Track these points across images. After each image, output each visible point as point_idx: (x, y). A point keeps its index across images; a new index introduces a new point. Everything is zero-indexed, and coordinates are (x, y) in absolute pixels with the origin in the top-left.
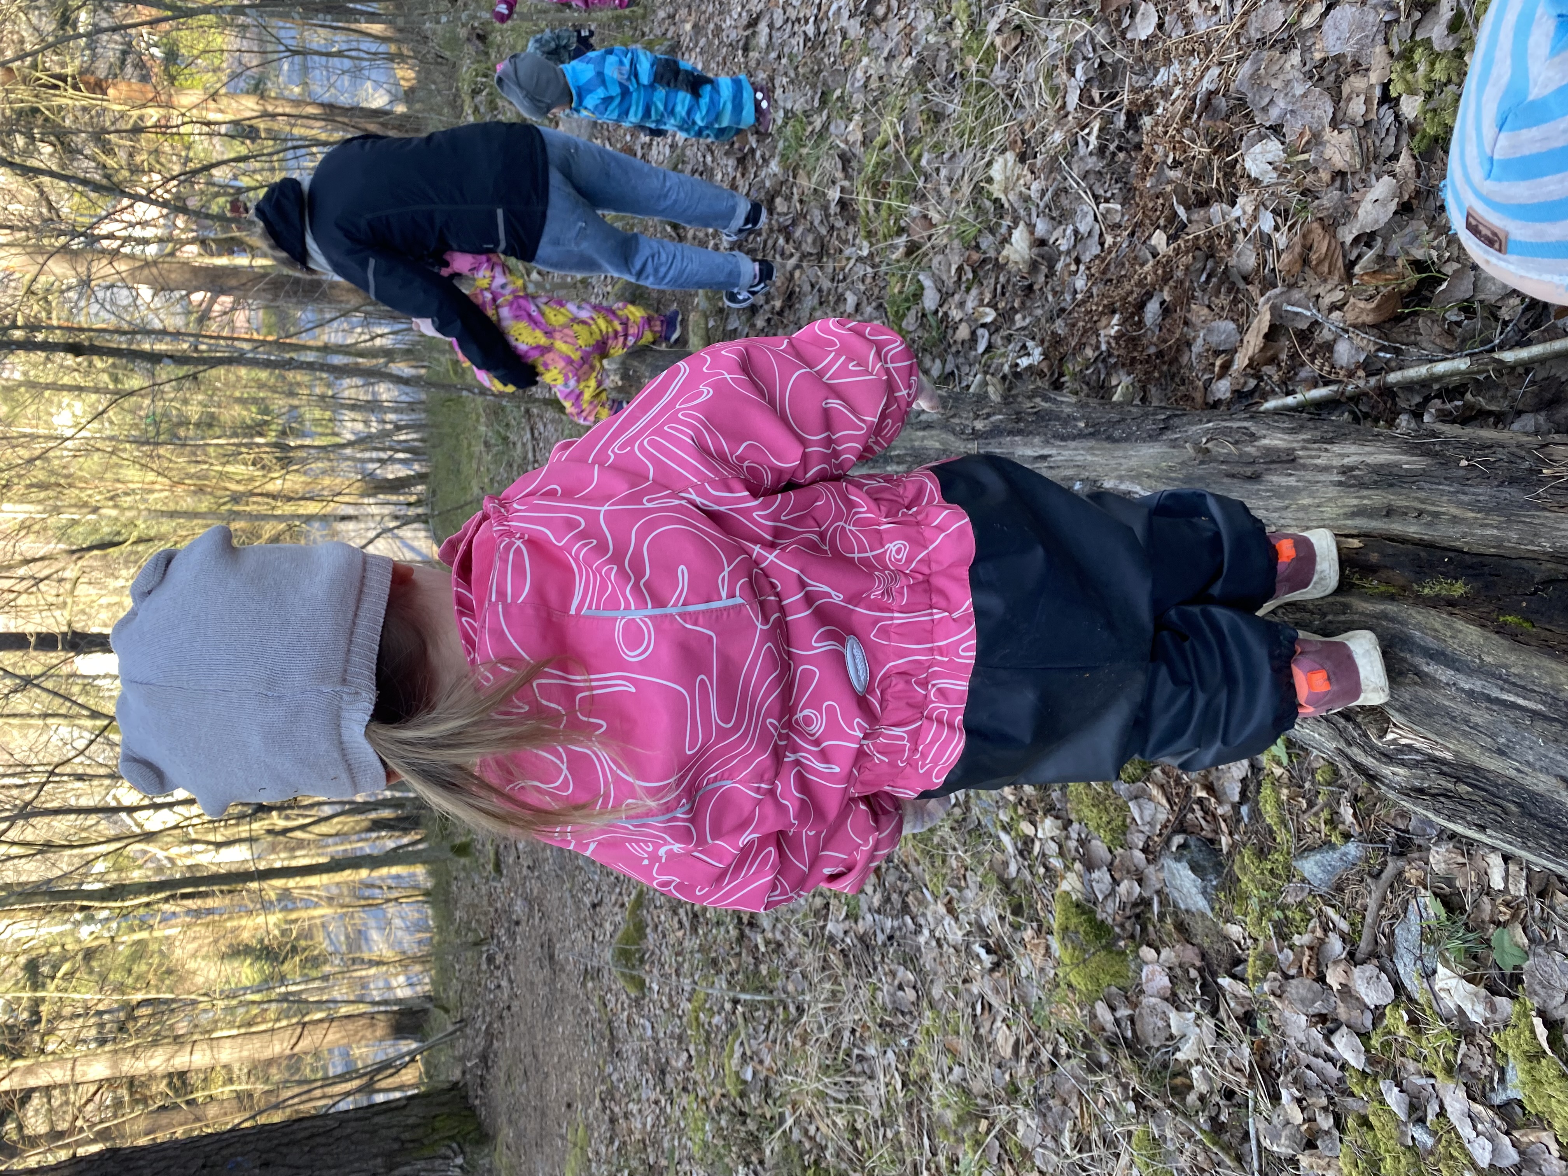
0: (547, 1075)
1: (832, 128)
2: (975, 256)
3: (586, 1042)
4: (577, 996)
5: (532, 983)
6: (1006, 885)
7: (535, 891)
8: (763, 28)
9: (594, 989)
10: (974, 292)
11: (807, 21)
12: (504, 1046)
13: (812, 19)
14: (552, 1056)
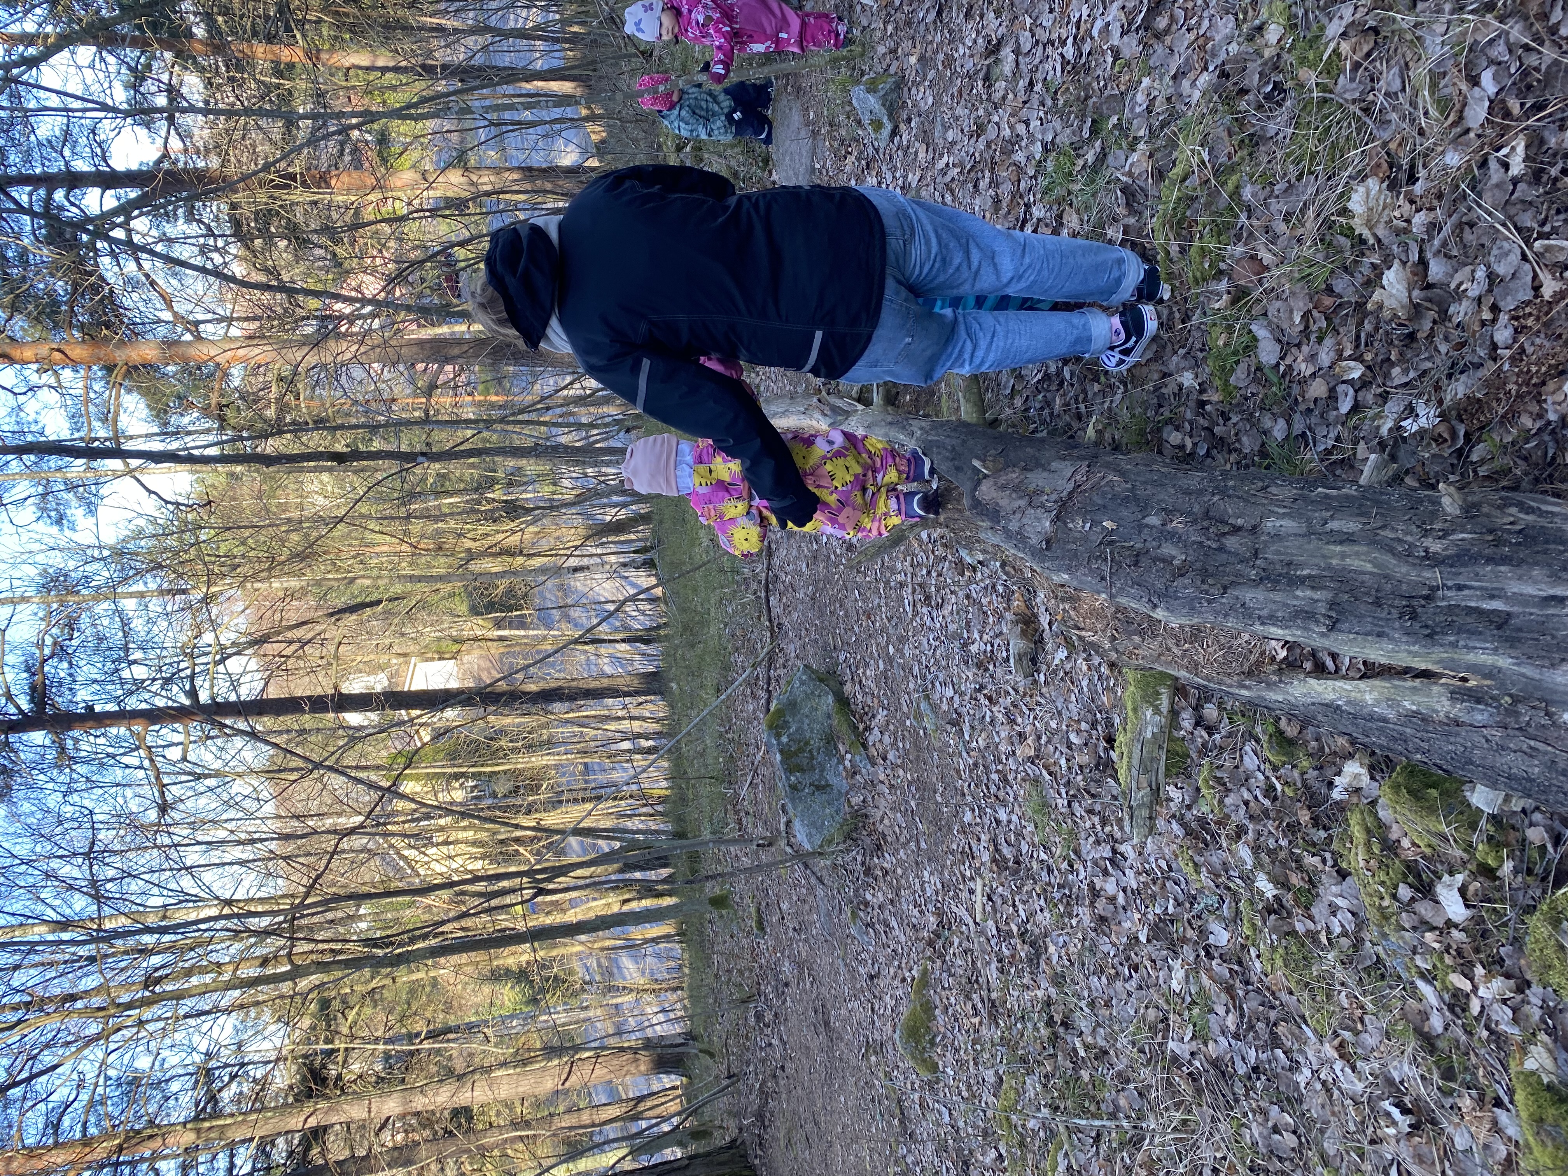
0: (830, 1144)
1: (1110, 159)
2: (1328, 301)
3: (873, 1118)
4: (859, 1068)
5: (808, 1048)
6: (1428, 1041)
7: (804, 954)
8: (1007, 54)
9: (878, 1064)
10: (1328, 342)
11: (1063, 43)
12: (781, 1106)
13: (1070, 40)
14: (835, 1126)
